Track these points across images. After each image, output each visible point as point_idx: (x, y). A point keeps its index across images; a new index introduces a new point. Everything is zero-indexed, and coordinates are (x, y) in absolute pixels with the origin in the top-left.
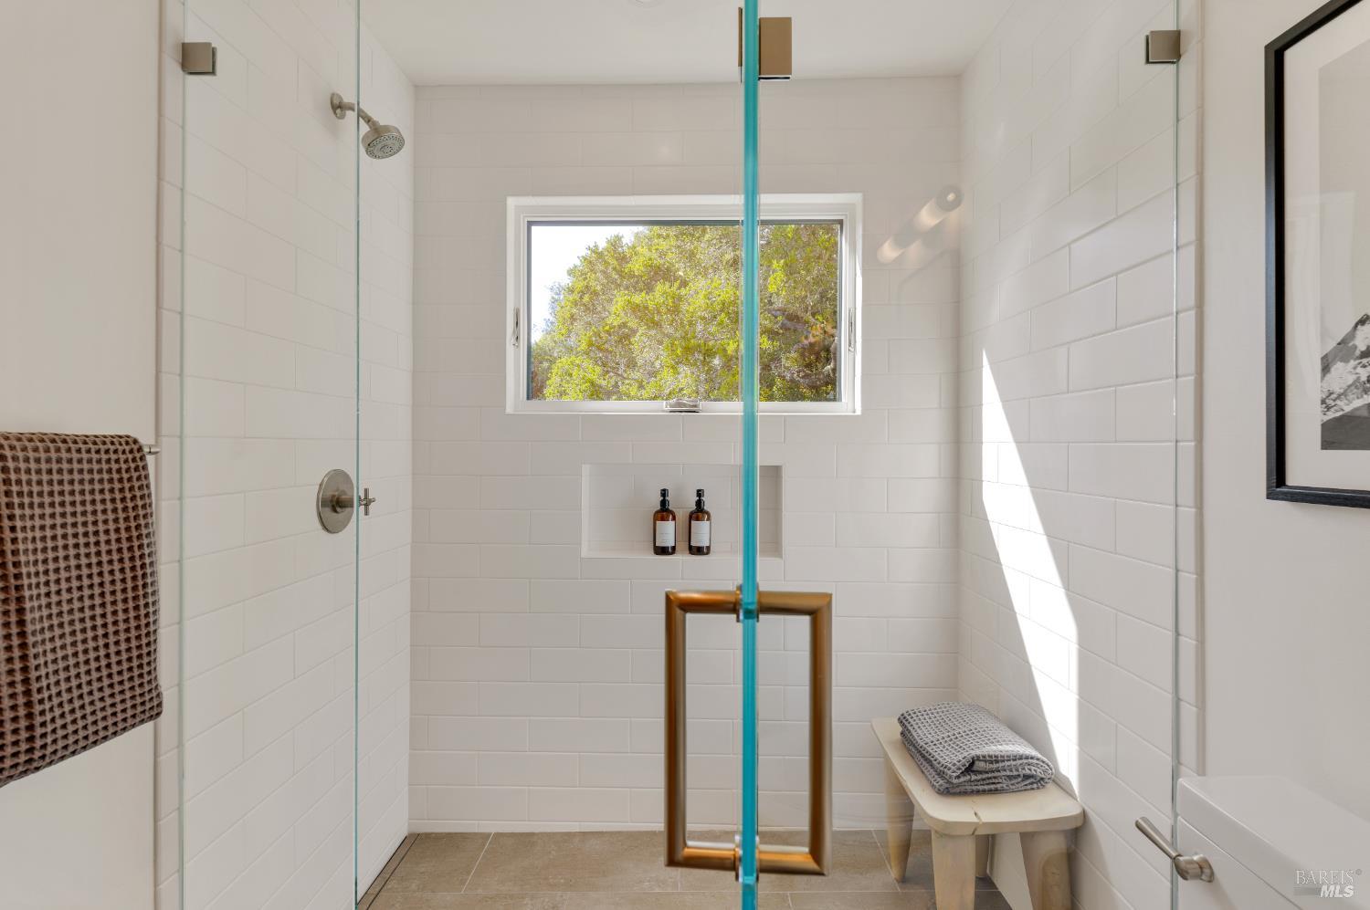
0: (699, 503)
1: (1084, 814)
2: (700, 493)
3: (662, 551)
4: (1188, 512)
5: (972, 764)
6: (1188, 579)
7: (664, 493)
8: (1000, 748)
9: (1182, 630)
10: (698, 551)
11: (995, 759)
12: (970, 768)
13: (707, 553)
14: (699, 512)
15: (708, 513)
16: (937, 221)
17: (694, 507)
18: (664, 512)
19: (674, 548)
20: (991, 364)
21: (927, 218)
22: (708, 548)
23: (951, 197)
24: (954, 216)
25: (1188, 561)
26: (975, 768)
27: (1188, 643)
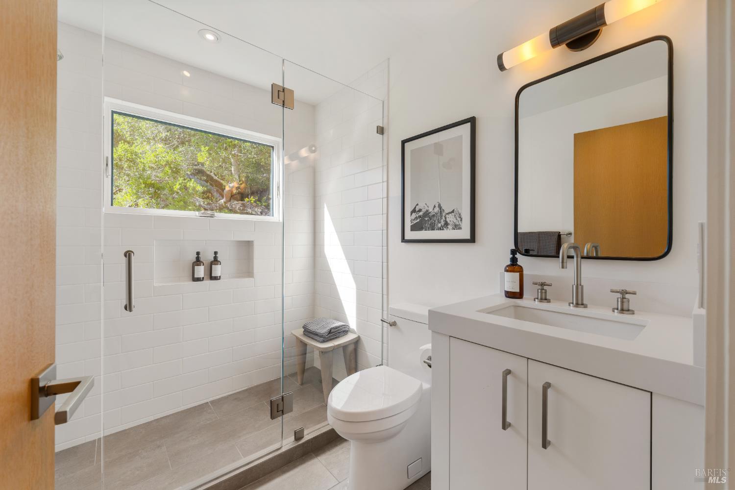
0: (215, 258)
1: (359, 336)
2: (216, 253)
3: (198, 279)
4: (385, 248)
5: (330, 331)
6: (385, 264)
7: (198, 253)
8: (336, 325)
9: (384, 277)
10: (216, 278)
11: (336, 328)
12: (330, 332)
13: (219, 279)
14: (216, 261)
15: (220, 262)
16: (306, 155)
17: (213, 259)
18: (198, 261)
19: (203, 278)
20: (328, 207)
21: (304, 152)
22: (220, 277)
23: (314, 148)
24: (312, 155)
25: (385, 260)
26: (331, 332)
27: (385, 280)
